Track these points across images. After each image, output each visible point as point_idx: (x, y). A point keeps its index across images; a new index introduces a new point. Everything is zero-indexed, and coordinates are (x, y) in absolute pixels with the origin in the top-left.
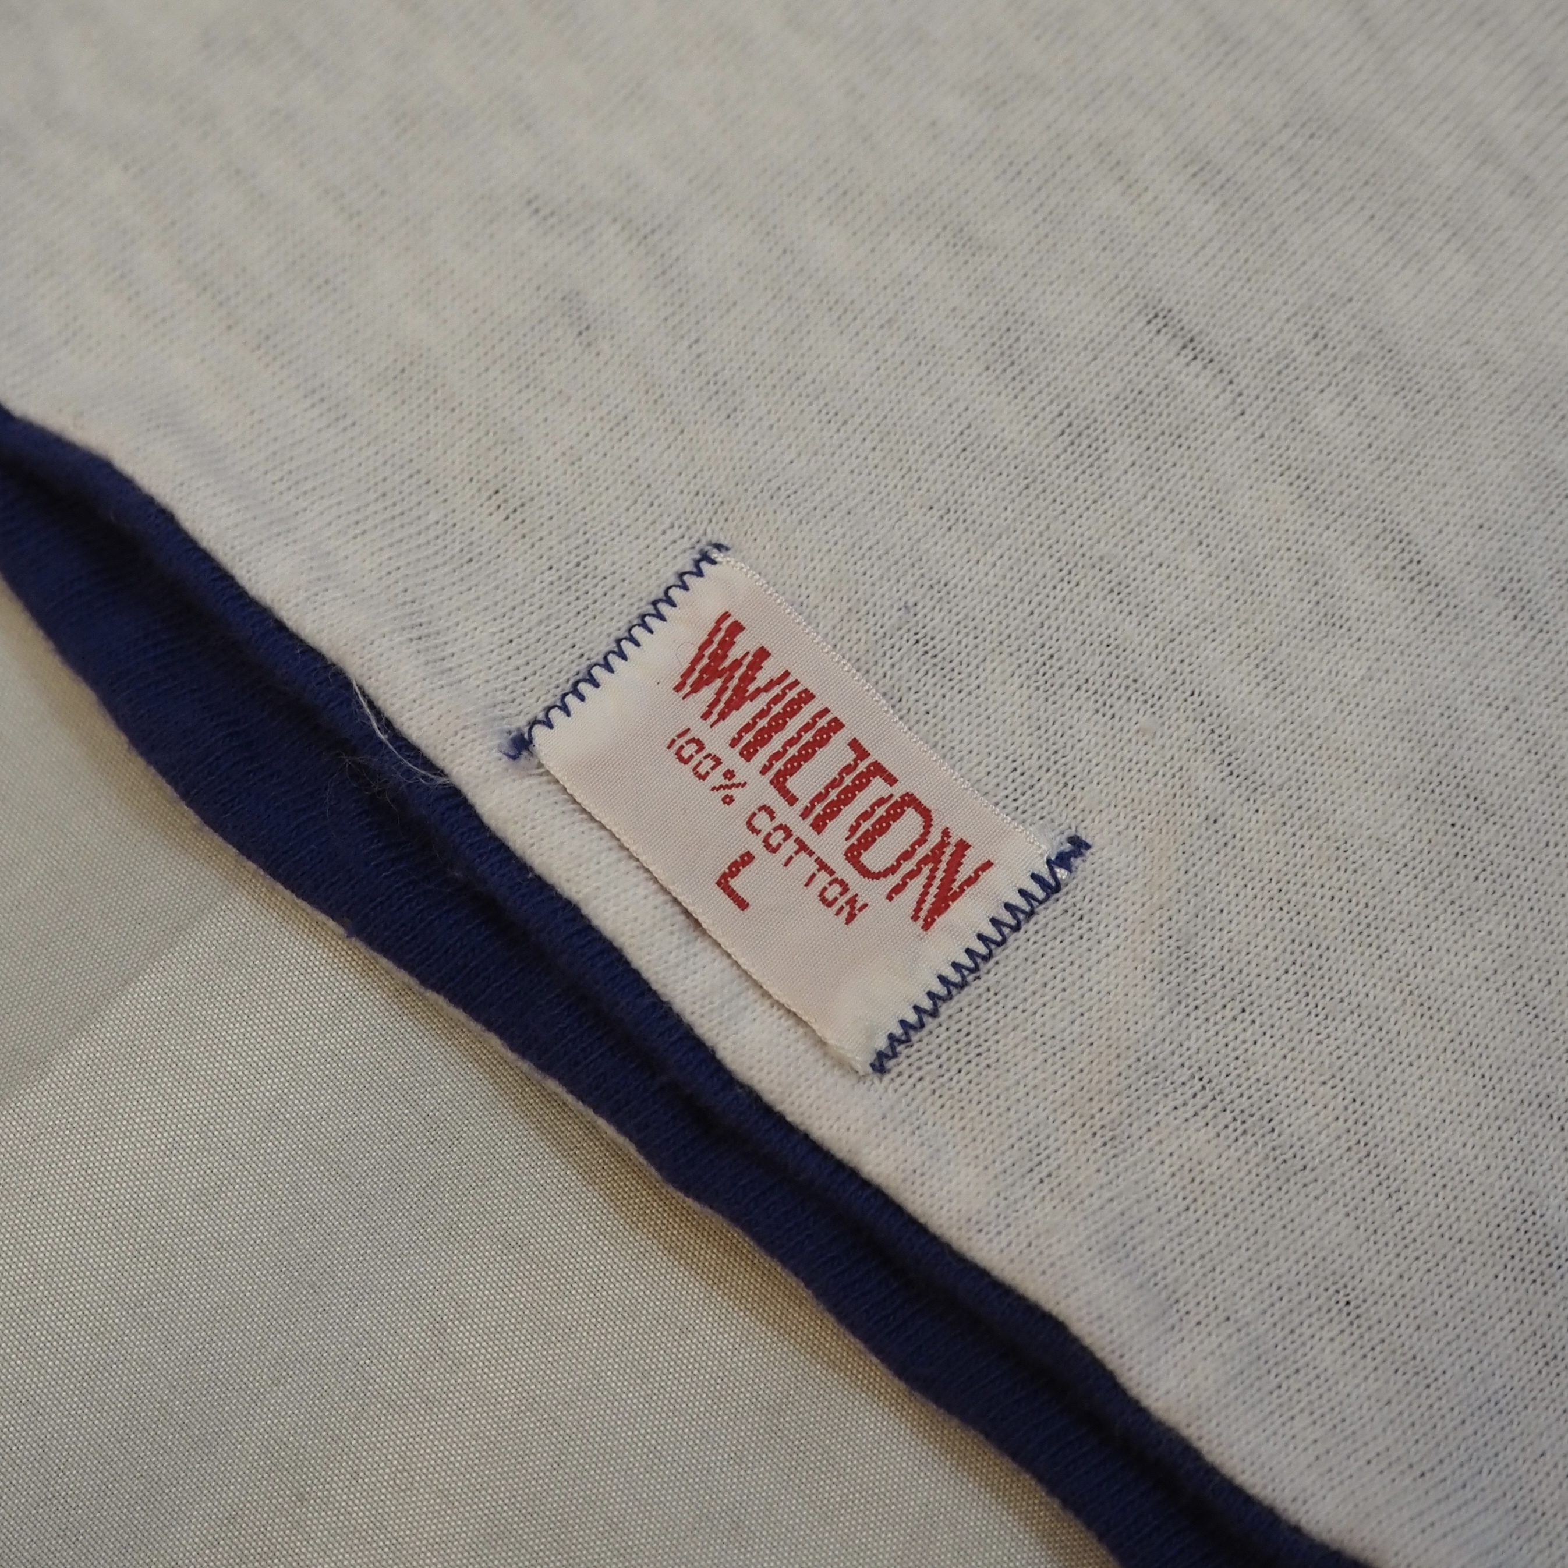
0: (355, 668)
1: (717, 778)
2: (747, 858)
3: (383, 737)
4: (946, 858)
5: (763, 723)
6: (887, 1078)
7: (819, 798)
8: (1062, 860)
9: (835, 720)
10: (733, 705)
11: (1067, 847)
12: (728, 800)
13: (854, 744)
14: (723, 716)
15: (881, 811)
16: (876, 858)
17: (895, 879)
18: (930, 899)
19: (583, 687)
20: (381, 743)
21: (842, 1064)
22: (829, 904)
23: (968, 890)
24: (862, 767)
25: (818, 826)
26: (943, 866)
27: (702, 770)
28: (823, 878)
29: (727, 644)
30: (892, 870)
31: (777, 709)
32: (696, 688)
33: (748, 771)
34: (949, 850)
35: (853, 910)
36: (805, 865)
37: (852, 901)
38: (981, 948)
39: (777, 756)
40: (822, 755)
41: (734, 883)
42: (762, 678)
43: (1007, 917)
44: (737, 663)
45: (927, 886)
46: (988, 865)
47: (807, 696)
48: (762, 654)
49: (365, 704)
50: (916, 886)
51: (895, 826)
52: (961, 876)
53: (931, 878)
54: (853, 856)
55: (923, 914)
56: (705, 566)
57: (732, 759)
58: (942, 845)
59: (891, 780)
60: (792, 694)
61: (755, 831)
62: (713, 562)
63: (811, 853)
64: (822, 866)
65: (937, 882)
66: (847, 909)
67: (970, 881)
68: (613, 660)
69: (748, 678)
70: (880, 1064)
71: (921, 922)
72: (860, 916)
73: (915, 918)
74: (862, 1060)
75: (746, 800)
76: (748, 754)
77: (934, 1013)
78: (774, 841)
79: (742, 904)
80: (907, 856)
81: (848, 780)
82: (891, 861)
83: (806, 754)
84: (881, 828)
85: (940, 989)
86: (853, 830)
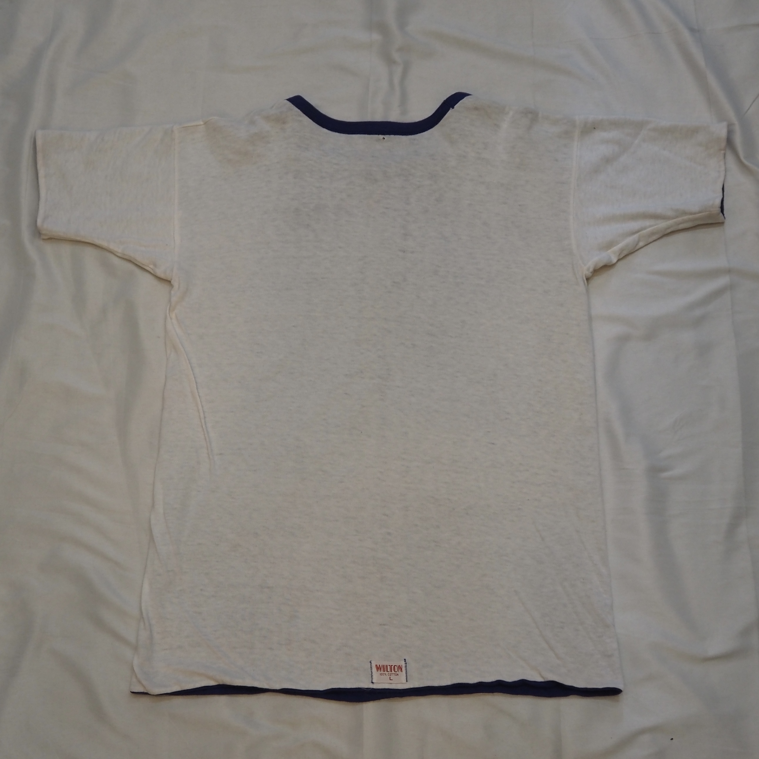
0: (359, 687)
1: (384, 674)
2: (390, 677)
8: (405, 661)
13: (389, 665)
16: (396, 671)
20: (366, 690)
21: (405, 683)
24: (390, 666)
25: (392, 672)
29: (377, 666)
32: (378, 670)
33: (385, 672)
35: (398, 675)
36: (393, 675)
47: (384, 665)
49: (362, 689)
50: (399, 670)
54: (395, 672)
57: (384, 673)
59: (392, 666)
64: (394, 674)
70: (407, 681)
74: (406, 682)
75: (387, 674)
76: (384, 671)
79: (392, 680)
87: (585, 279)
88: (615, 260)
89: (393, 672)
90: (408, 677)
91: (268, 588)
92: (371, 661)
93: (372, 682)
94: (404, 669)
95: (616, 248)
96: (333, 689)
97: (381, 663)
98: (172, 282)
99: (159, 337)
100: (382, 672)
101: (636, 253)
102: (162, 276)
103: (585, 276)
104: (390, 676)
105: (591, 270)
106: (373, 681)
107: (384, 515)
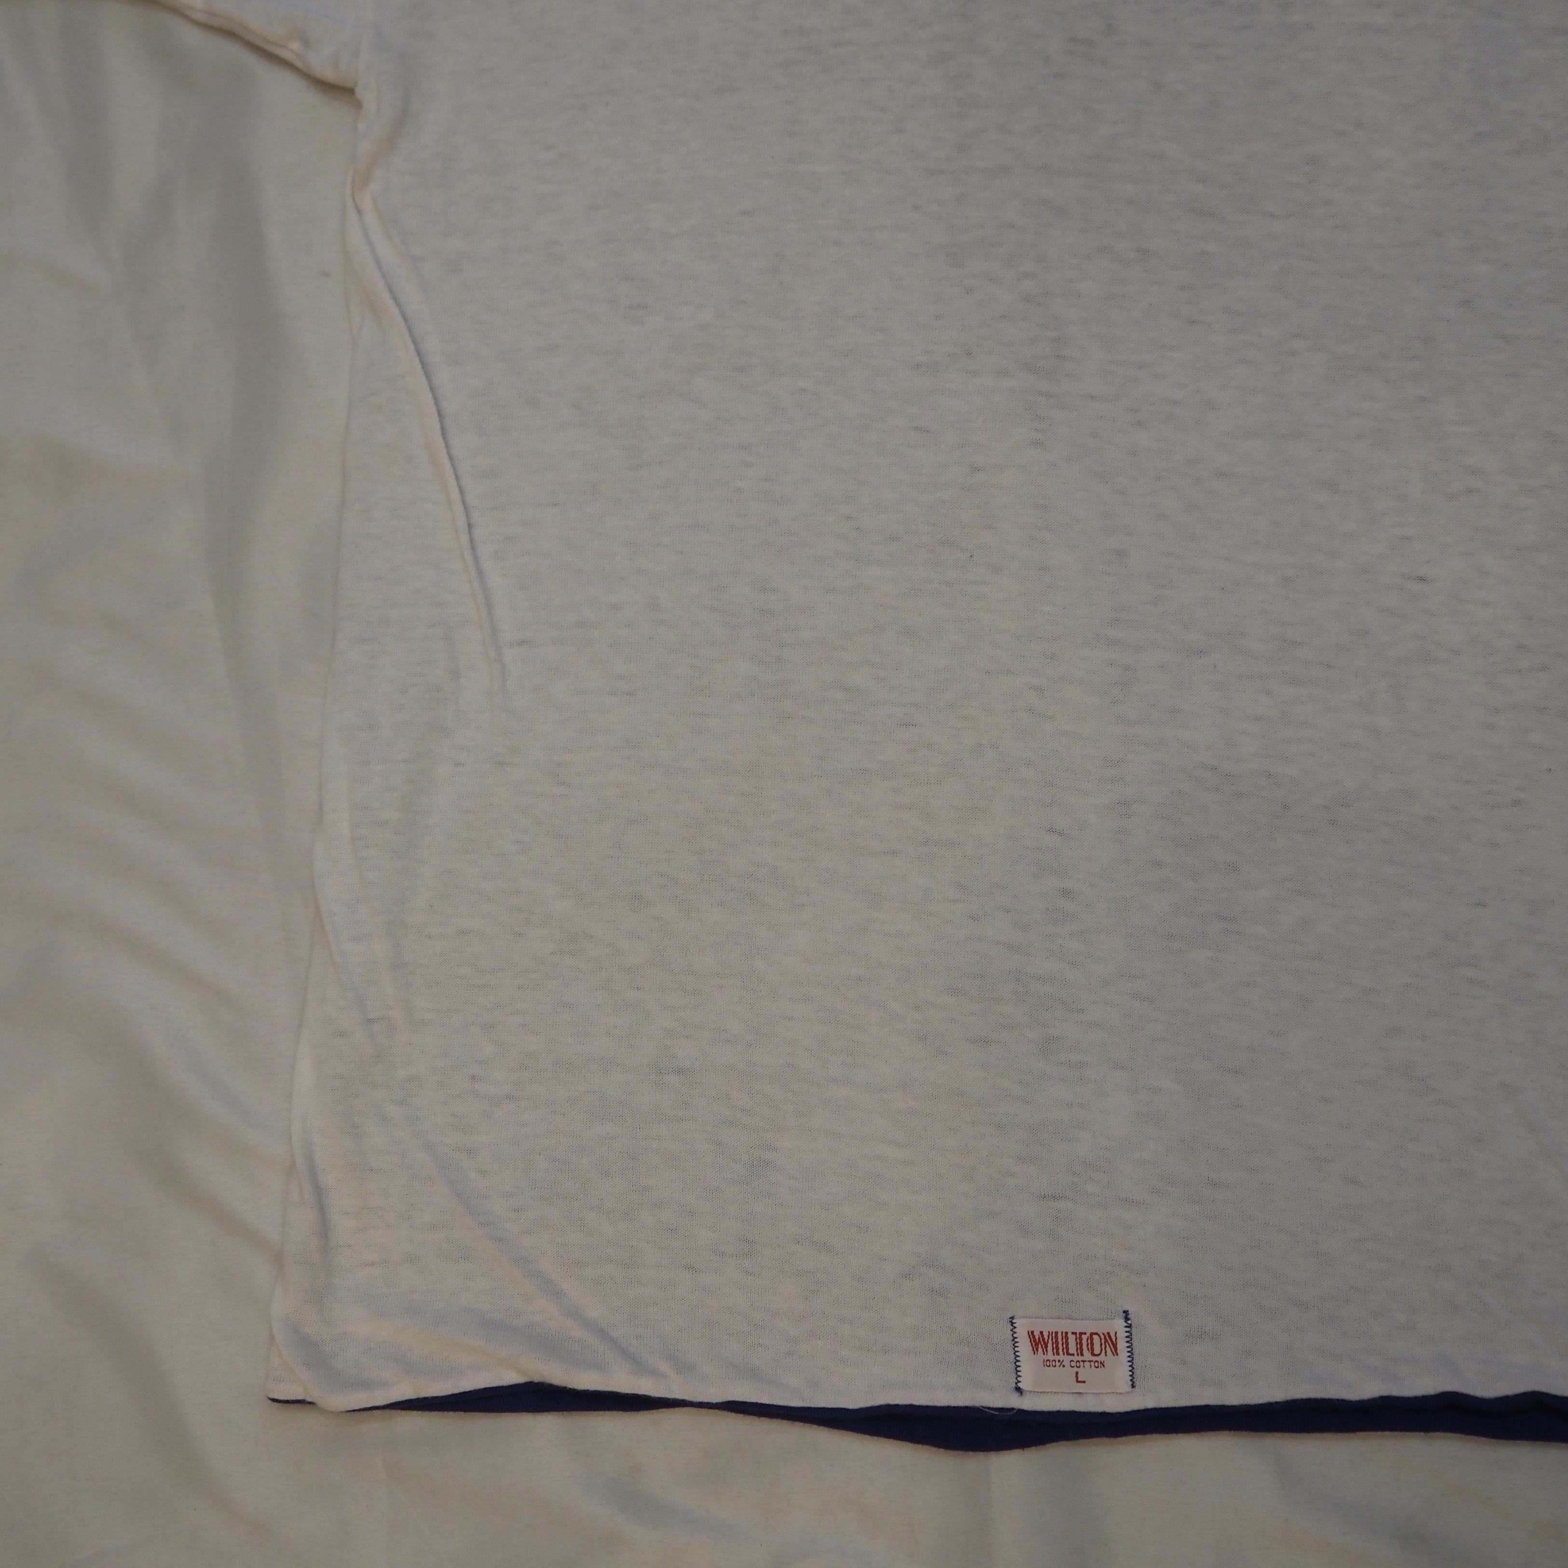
0: (977, 1404)
1: (1058, 1364)
2: (1077, 1373)
3: (997, 1413)
4: (1108, 1338)
5: (1054, 1346)
6: (1137, 1387)
7: (1077, 1349)
8: (1127, 1319)
9: (1065, 1332)
10: (1046, 1347)
11: (1124, 1314)
12: (1064, 1366)
13: (1073, 1333)
14: (1047, 1351)
15: (1089, 1341)
16: (1097, 1351)
17: (1103, 1351)
18: (1113, 1349)
19: (1018, 1369)
20: (997, 1414)
21: (1128, 1393)
22: (1098, 1367)
23: (1118, 1341)
25: (1082, 1355)
26: (1109, 1341)
27: (1054, 1365)
28: (1092, 1363)
29: (1034, 1337)
30: (1101, 1350)
31: (1054, 1340)
32: (1037, 1350)
33: (1061, 1357)
34: (1107, 1337)
35: (1103, 1364)
36: (1087, 1364)
37: (1101, 1362)
38: (1129, 1349)
39: (1063, 1349)
40: (1069, 1341)
41: (1079, 1380)
42: (1046, 1337)
43: (1128, 1339)
44: (1039, 1339)
45: (1110, 1347)
46: (1116, 1333)
47: (1056, 1333)
48: (1041, 1333)
49: (987, 1410)
50: (1108, 1348)
51: (1094, 1341)
52: (1114, 1340)
53: (1109, 1345)
54: (1093, 1354)
55: (1114, 1353)
56: (1014, 1325)
57: (1057, 1358)
58: (1105, 1337)
59: (1085, 1333)
60: (1054, 1335)
61: (1073, 1367)
62: (1015, 1323)
63: (1086, 1361)
64: (1090, 1361)
65: (1111, 1345)
66: (1102, 1365)
67: (1116, 1339)
68: (1017, 1358)
69: (1044, 1340)
70: (1133, 1386)
71: (1116, 1355)
72: (1105, 1364)
73: (1114, 1355)
74: (1129, 1388)
76: (1058, 1354)
77: (1133, 1368)
78: (1078, 1365)
79: (1084, 1382)
80: (1101, 1345)
81: (1078, 1341)
82: (1100, 1349)
83: (1067, 1344)
84: (1092, 1344)
85: (1130, 1364)
86: (1088, 1349)
89: (1087, 1355)
90: (1137, 1372)
91: (680, 1071)
92: (1012, 1318)
93: (1018, 1390)
94: (1122, 1345)
96: (888, 1406)
97: (1048, 1326)
98: (359, 91)
99: (326, 275)
100: (1050, 1356)
102: (328, 74)
104: (1076, 1369)
106: (1019, 1384)
107: (1052, 831)
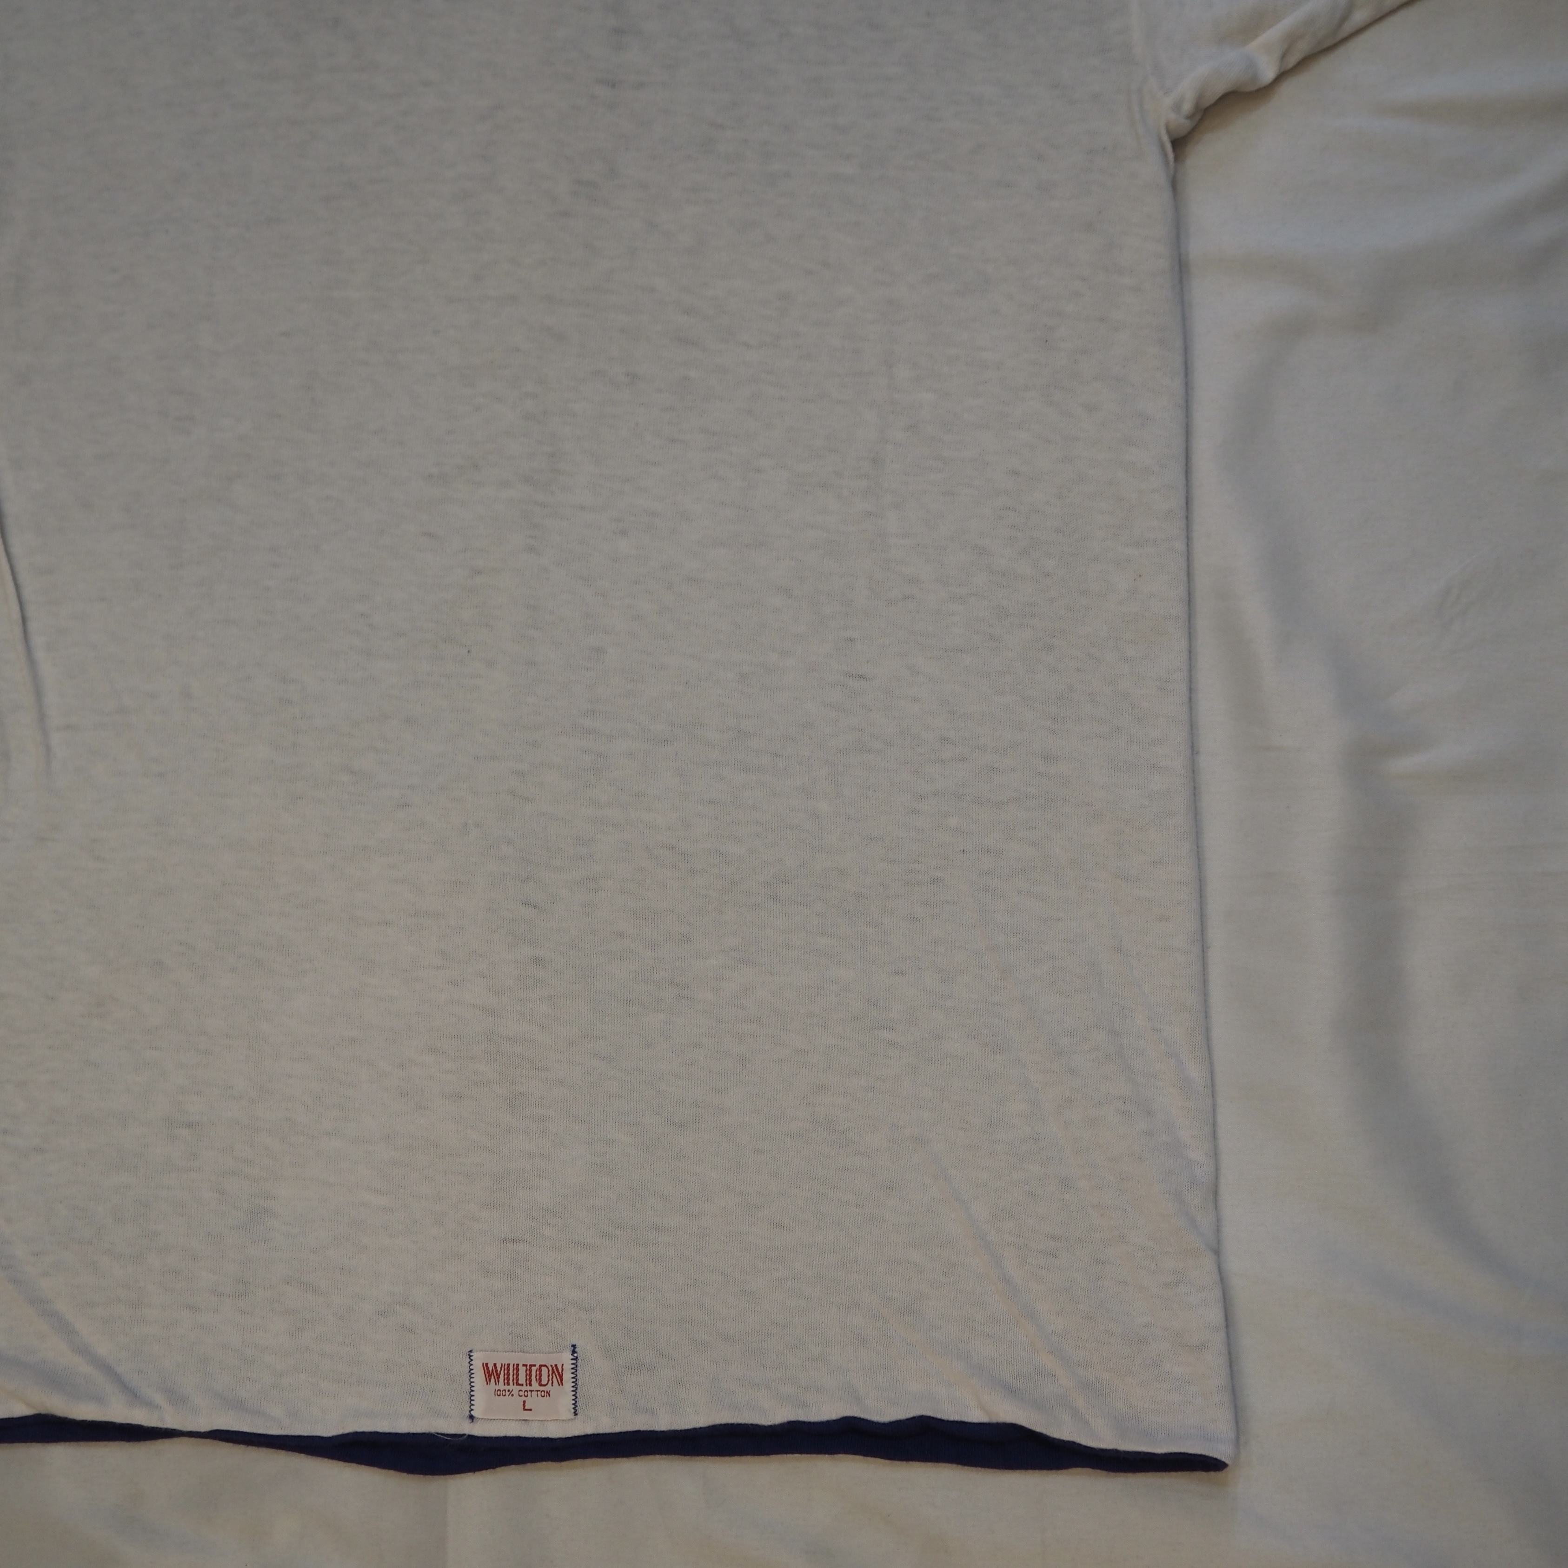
0: (433, 1430)
1: (507, 1393)
2: (524, 1402)
3: (449, 1439)
4: (555, 1370)
5: (506, 1377)
6: (579, 1415)
7: (526, 1380)
8: (574, 1352)
9: (517, 1364)
10: (498, 1378)
11: (572, 1348)
12: (513, 1395)
13: (524, 1365)
14: (498, 1381)
15: (538, 1373)
16: (544, 1382)
17: (550, 1382)
18: (559, 1380)
19: (472, 1398)
20: (449, 1440)
21: (570, 1420)
22: (544, 1396)
23: (563, 1372)
24: (528, 1367)
25: (530, 1385)
26: (556, 1372)
27: (504, 1394)
28: (539, 1393)
29: (488, 1369)
30: (549, 1380)
31: (506, 1372)
32: (490, 1381)
33: (511, 1387)
34: (554, 1368)
35: (548, 1393)
36: (534, 1393)
37: (547, 1392)
38: (574, 1380)
39: (513, 1380)
40: (520, 1372)
41: (526, 1408)
42: (499, 1369)
43: (573, 1371)
44: (493, 1370)
45: (556, 1377)
46: (563, 1365)
47: (509, 1365)
48: (495, 1365)
49: (442, 1437)
51: (542, 1372)
52: (560, 1371)
53: (556, 1376)
54: (540, 1385)
55: (560, 1383)
56: (471, 1358)
57: (507, 1388)
58: (553, 1368)
59: (535, 1365)
60: (506, 1367)
61: (521, 1396)
62: (472, 1356)
63: (533, 1391)
64: (537, 1391)
65: (557, 1376)
66: (548, 1394)
67: (562, 1371)
68: (472, 1388)
69: (496, 1371)
70: (576, 1414)
71: (561, 1385)
72: (551, 1393)
73: (559, 1385)
74: (572, 1416)
75: (515, 1392)
76: (508, 1384)
77: (576, 1397)
78: (526, 1395)
79: (531, 1410)
80: (549, 1376)
81: (528, 1372)
82: (547, 1379)
83: (518, 1375)
84: (540, 1375)
85: (574, 1393)
86: (536, 1380)
87: (1166, 139)
88: (1268, 73)
89: (535, 1385)
91: (190, 1125)
92: (471, 1351)
93: (472, 1417)
94: (567, 1376)
95: (1273, 34)
96: (356, 1434)
97: (501, 1359)
100: (501, 1386)
101: (1342, 50)
103: (1168, 131)
104: (524, 1398)
105: (1187, 107)
106: (472, 1413)
107: (526, 904)
